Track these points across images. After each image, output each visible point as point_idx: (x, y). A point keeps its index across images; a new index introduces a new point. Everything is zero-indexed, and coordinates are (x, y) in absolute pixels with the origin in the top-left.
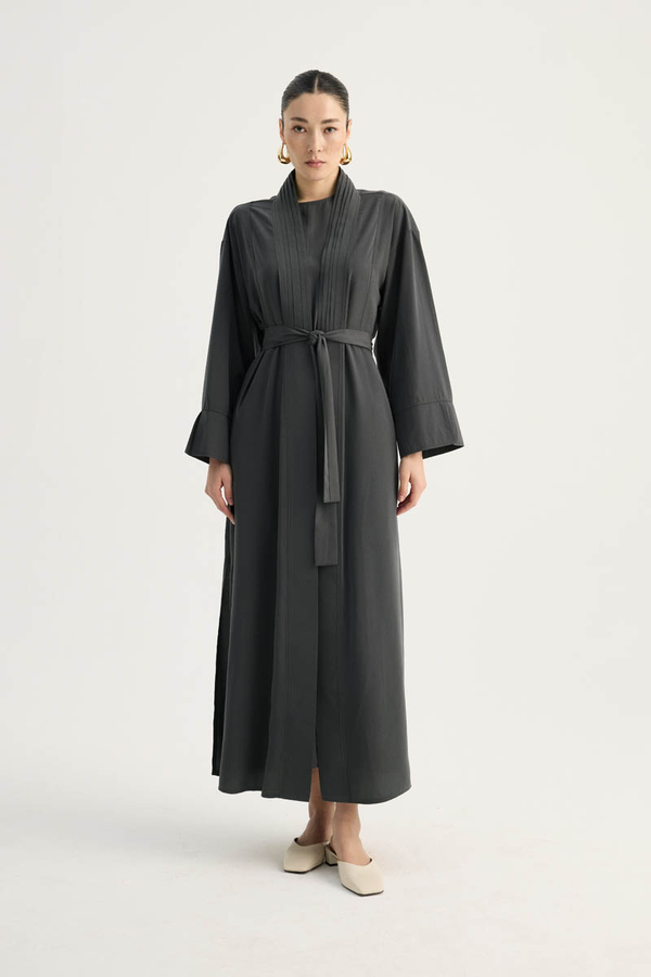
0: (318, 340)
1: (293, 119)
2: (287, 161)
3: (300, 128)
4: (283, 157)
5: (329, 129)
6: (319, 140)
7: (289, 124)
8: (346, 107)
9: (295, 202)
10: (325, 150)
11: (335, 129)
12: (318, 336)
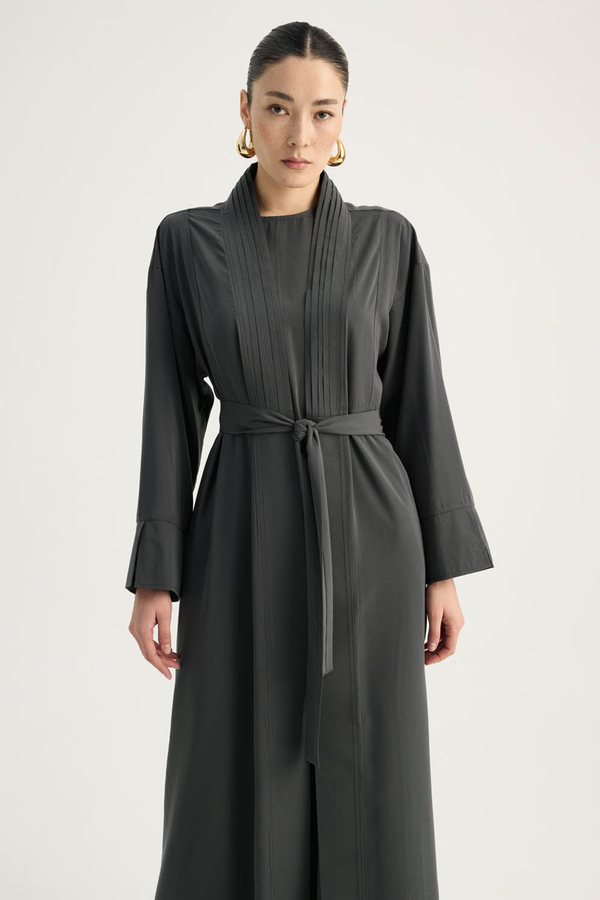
0: (307, 432)
1: (271, 94)
2: (252, 153)
3: (278, 108)
4: (244, 147)
5: (322, 114)
6: (307, 127)
7: (261, 99)
8: (345, 86)
9: (257, 214)
10: (314, 144)
11: (331, 115)
12: (307, 427)
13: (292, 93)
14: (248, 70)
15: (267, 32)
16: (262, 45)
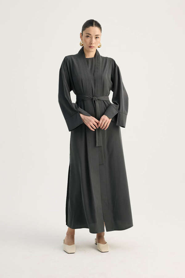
0: (95, 100)
1: (87, 34)
2: (83, 45)
3: (88, 36)
4: (81, 44)
5: (97, 37)
6: (94, 40)
7: (85, 35)
8: (101, 32)
9: (85, 58)
10: (95, 43)
11: (98, 38)
12: (95, 98)
13: (91, 34)
14: (82, 29)
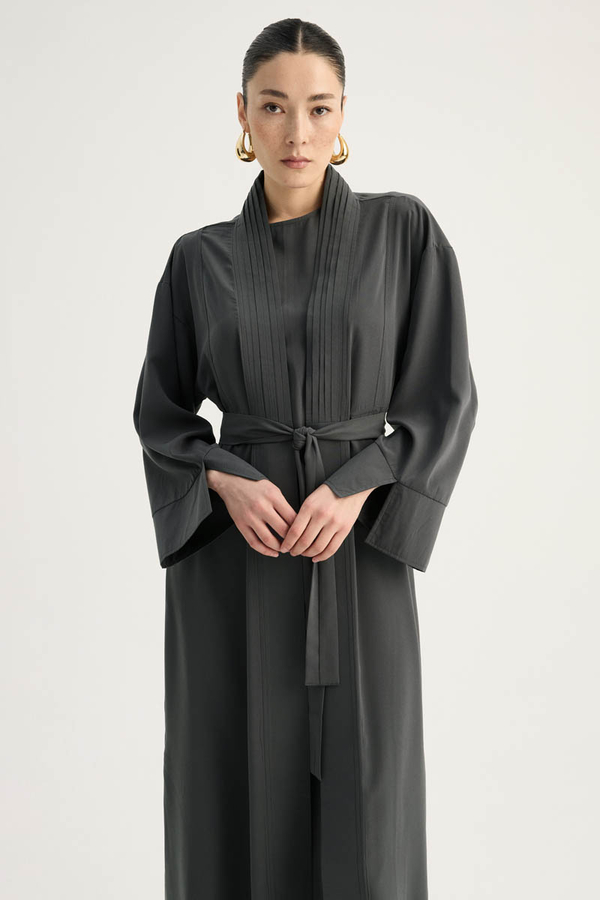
0: (306, 441)
1: (264, 92)
2: (250, 158)
3: (273, 107)
4: (244, 151)
5: (319, 110)
6: (304, 125)
7: (256, 100)
8: (343, 81)
9: (265, 222)
10: (312, 141)
11: (328, 110)
12: (306, 435)
13: (286, 90)
14: (242, 71)
15: (259, 31)
16: (254, 45)
